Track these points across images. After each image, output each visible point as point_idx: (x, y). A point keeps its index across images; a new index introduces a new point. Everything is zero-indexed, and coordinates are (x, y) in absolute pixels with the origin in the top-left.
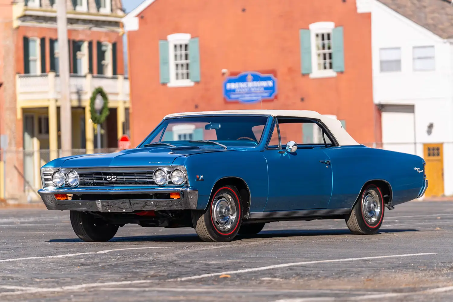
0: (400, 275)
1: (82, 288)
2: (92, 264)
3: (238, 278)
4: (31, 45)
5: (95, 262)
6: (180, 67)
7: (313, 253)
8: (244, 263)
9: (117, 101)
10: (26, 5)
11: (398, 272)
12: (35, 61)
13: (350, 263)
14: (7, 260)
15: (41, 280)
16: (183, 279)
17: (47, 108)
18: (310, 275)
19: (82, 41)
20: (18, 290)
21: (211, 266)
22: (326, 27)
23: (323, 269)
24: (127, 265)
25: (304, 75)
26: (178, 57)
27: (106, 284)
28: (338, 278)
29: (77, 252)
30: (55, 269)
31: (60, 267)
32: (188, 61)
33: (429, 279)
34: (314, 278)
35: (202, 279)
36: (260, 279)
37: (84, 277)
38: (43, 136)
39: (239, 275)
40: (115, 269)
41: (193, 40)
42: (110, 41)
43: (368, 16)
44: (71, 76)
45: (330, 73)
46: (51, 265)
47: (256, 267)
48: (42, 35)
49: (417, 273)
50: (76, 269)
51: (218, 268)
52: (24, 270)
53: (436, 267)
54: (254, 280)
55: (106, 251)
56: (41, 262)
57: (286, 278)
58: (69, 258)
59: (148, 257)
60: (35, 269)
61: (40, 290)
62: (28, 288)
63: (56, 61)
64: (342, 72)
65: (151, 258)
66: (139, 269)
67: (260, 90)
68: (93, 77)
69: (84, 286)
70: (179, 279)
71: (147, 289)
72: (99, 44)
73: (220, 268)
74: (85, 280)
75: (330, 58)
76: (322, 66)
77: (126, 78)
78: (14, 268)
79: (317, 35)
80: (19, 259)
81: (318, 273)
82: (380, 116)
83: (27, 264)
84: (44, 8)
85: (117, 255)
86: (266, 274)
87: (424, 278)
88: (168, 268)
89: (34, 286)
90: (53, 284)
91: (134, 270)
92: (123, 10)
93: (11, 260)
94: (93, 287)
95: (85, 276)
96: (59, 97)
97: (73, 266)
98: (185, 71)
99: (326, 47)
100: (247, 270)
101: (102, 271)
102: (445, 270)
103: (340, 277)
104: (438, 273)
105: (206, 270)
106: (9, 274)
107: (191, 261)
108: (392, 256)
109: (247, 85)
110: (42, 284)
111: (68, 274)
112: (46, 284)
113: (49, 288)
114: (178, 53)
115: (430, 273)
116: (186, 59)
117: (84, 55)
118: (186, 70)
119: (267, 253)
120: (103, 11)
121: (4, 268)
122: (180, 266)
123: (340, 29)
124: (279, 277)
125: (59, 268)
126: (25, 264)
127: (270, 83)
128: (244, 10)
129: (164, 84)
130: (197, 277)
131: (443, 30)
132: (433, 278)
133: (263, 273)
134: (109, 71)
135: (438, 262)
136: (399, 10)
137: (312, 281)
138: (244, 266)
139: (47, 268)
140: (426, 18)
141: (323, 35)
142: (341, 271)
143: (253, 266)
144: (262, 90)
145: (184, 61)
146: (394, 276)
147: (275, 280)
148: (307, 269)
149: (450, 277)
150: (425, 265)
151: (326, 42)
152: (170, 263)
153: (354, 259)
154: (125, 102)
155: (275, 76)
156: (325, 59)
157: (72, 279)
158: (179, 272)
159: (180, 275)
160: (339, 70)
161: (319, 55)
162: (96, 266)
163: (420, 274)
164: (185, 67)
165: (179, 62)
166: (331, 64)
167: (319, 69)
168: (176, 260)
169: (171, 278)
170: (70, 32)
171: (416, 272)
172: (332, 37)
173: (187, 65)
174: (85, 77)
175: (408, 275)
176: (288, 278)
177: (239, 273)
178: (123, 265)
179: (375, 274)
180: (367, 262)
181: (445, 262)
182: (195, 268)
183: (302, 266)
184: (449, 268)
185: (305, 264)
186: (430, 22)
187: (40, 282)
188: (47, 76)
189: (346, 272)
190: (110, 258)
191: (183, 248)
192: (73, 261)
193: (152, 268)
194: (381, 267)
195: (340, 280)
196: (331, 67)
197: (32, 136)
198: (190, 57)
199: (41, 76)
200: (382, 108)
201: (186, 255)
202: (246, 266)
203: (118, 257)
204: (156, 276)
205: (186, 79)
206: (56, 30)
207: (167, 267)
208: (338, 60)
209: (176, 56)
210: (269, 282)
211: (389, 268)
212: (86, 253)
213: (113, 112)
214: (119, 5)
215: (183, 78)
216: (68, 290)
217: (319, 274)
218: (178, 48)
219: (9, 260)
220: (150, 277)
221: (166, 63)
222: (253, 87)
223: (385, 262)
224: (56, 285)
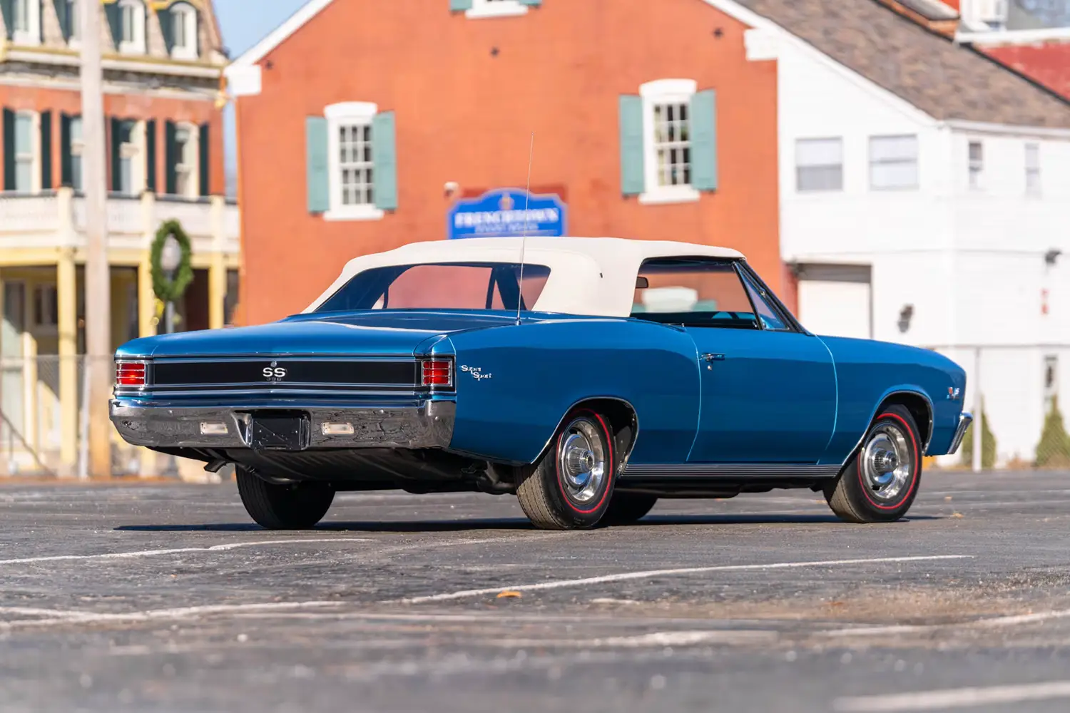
0: (905, 595)
1: (192, 615)
2: (203, 570)
3: (540, 599)
4: (20, 126)
5: (207, 566)
6: (352, 176)
7: (696, 554)
8: (546, 569)
9: (209, 254)
10: (10, 38)
11: (901, 589)
12: (28, 162)
13: (788, 571)
14: (9, 561)
15: (95, 599)
16: (415, 600)
17: (53, 267)
18: (701, 593)
19: (133, 120)
20: (47, 617)
21: (473, 576)
22: (678, 90)
23: (728, 582)
24: (281, 572)
25: (626, 197)
26: (349, 155)
27: (244, 607)
28: (767, 599)
29: (164, 547)
30: (120, 580)
31: (132, 576)
32: (369, 164)
33: (974, 603)
34: (712, 600)
35: (459, 601)
36: (590, 600)
37: (190, 594)
38: (46, 329)
39: (541, 594)
40: (257, 579)
41: (383, 116)
42: (194, 122)
43: (771, 67)
44: (110, 197)
45: (685, 193)
46: (110, 571)
47: (577, 579)
48: (45, 106)
49: (942, 591)
50: (167, 580)
51: (491, 579)
52: (52, 579)
53: (982, 580)
54: (576, 602)
55: (229, 546)
56: (86, 565)
57: (647, 600)
58: (147, 558)
59: (325, 558)
60: (76, 579)
61: (97, 617)
62: (70, 613)
63: (74, 161)
64: (711, 192)
65: (332, 561)
66: (311, 580)
67: (528, 229)
68: (157, 199)
69: (194, 609)
70: (405, 601)
71: (341, 616)
72: (171, 128)
73: (494, 580)
74: (194, 600)
75: (686, 159)
76: (668, 178)
77: (229, 203)
78: (28, 576)
79: (657, 109)
80: (35, 559)
81: (720, 590)
82: (795, 289)
83: (54, 568)
84: (49, 44)
85: (254, 554)
86: (602, 591)
87: (961, 601)
88: (377, 579)
89: (82, 609)
90: (125, 605)
91: (300, 582)
92: (225, 53)
93: (18, 561)
94: (215, 613)
95: (192, 592)
96: (80, 242)
97: (161, 573)
98: (363, 186)
99: (677, 134)
100: (555, 584)
101: (228, 583)
102: (1004, 586)
103: (771, 597)
104: (990, 590)
105: (464, 584)
106: (18, 587)
107: (425, 566)
108: (875, 560)
109: (501, 217)
110: (98, 606)
111: (151, 589)
112: (107, 606)
113: (117, 612)
114: (349, 145)
115: (971, 592)
116: (367, 158)
117: (136, 150)
118: (366, 184)
119: (595, 552)
120: (178, 53)
121: (5, 576)
122: (402, 574)
123: (709, 95)
124: (631, 597)
125: (130, 577)
126: (52, 569)
127: (552, 215)
128: (495, 52)
129: (317, 214)
130: (445, 596)
131: (936, 101)
132: (982, 601)
133: (596, 590)
134: (191, 187)
135: (984, 571)
136: (839, 54)
137: (708, 605)
138: (547, 576)
139: (102, 576)
140: (898, 73)
141: (670, 109)
142: (771, 586)
143: (568, 576)
144: (535, 229)
145: (361, 164)
146: (892, 596)
147: (624, 604)
148: (691, 581)
149: (1021, 599)
150: (955, 577)
151: (677, 123)
152: (380, 569)
153: (792, 565)
154: (226, 256)
155: (564, 197)
156: (674, 161)
157: (164, 596)
158: (402, 586)
159: (407, 591)
160: (705, 186)
161: (661, 153)
162: (211, 575)
163: (951, 593)
164: (363, 176)
165: (351, 165)
166: (687, 173)
167: (662, 183)
168: (390, 563)
169: (388, 598)
170: (107, 99)
171: (940, 590)
172: (690, 112)
173: (369, 172)
174: (139, 198)
175: (924, 594)
176: (653, 600)
177: (540, 589)
178: (274, 573)
179: (850, 593)
180: (823, 570)
181: (999, 571)
182: (436, 580)
183: (679, 577)
184: (1012, 582)
185: (684, 573)
186: (908, 81)
187: (94, 603)
188: (54, 195)
189: (782, 588)
190: (240, 560)
191: (400, 542)
192: (159, 563)
193: (341, 579)
194: (860, 580)
195: (772, 604)
196: (687, 180)
197: (21, 328)
198: (374, 154)
199: (41, 196)
200: (799, 271)
201: (412, 555)
202: (553, 575)
203: (258, 557)
204: (351, 594)
205: (365, 203)
206: (77, 95)
207: (373, 576)
208: (704, 165)
209: (343, 152)
210: (612, 607)
211: (876, 582)
212: (184, 550)
213: (202, 275)
214: (215, 42)
215: (358, 202)
216: (159, 617)
217: (722, 592)
218: (349, 134)
219: (13, 561)
220: (338, 595)
221: (322, 167)
222: (514, 223)
223: (863, 570)
224: (131, 607)
